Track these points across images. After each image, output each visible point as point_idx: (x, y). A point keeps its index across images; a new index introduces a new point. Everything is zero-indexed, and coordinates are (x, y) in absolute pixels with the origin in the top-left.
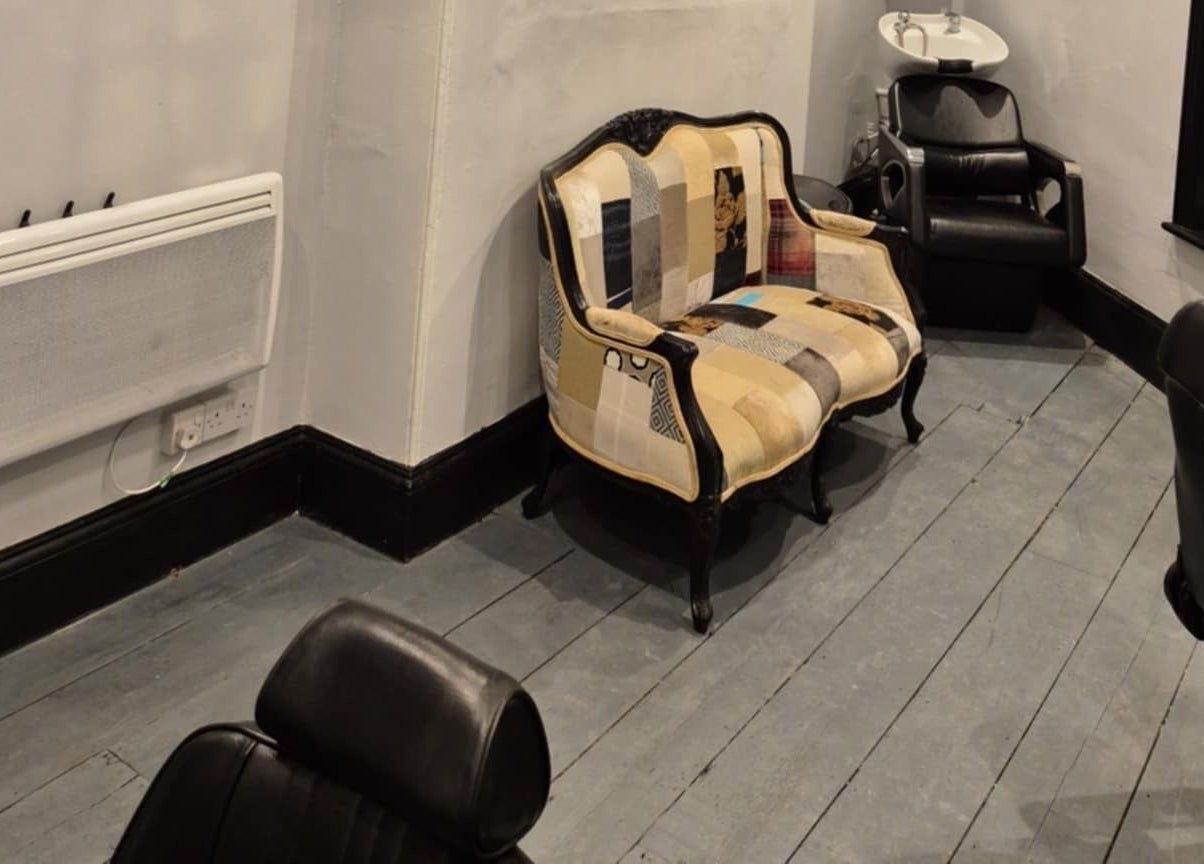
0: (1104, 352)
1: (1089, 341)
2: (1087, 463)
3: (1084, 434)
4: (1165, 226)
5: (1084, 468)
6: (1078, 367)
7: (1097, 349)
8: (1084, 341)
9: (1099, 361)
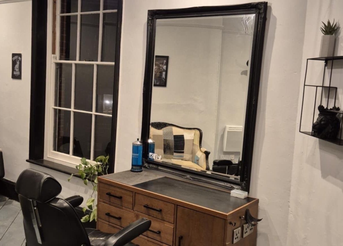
0: (12, 200)
1: (7, 198)
2: (6, 232)
3: (5, 224)
4: (27, 161)
5: (5, 233)
6: (4, 206)
7: (10, 200)
8: (6, 199)
9: (10, 203)
